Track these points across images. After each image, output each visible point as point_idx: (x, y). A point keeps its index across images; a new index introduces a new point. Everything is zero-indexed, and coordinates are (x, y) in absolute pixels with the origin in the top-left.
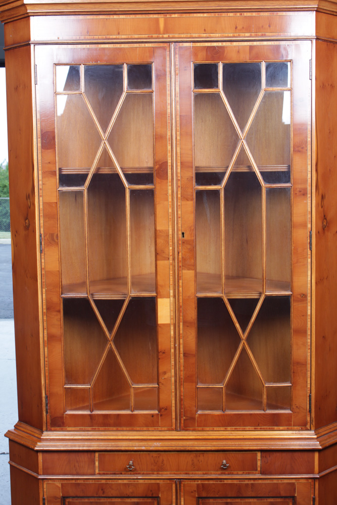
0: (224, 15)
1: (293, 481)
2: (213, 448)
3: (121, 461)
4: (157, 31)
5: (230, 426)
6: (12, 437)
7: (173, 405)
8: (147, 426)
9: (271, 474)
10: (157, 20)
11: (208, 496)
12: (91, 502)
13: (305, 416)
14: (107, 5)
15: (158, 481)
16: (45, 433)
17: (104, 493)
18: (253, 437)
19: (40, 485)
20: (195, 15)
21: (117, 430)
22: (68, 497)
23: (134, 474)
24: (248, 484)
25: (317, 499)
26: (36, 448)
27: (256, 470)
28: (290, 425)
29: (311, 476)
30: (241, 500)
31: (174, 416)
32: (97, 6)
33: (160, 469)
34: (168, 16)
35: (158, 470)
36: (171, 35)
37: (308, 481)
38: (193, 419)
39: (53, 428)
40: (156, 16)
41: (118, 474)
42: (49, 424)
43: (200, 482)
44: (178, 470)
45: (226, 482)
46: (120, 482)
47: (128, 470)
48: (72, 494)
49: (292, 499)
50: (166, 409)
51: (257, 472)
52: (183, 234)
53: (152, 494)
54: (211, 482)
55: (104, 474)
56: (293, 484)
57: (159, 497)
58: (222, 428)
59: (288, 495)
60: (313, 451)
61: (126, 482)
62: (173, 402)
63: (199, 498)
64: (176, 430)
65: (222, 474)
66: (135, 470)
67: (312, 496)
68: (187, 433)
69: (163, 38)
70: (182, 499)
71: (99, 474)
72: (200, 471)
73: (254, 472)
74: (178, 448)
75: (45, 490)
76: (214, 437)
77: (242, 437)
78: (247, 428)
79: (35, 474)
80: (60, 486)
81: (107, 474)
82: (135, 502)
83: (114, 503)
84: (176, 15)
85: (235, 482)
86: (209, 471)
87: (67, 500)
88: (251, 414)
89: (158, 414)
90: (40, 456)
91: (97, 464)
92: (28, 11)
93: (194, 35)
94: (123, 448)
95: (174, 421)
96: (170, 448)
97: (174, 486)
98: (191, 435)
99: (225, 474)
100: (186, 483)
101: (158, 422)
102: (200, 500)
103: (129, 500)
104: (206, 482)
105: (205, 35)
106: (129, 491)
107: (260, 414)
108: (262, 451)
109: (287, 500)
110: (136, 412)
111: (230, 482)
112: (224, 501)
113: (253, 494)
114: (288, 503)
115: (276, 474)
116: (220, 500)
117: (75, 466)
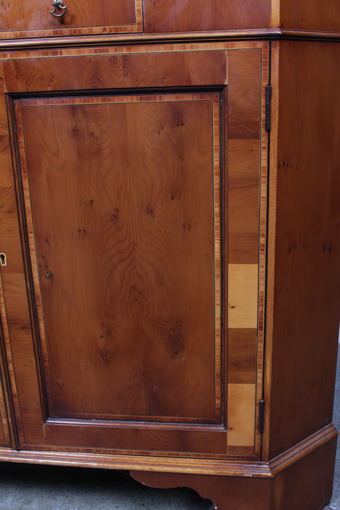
1: (220, 47)
11: (31, 89)
24: (115, 57)
25: (276, 92)
27: (133, 21)
29: (263, 31)
30: (104, 100)
37: (254, 45)
43: (9, 57)
49: (218, 94)
54: (34, 56)
56: (220, 54)
59: (209, 83)
63: (12, 95)
65: (56, 35)
67: (265, 83)
73: (129, 27)
99: (63, 35)
102: (16, 102)
104: (22, 56)
109: (208, 97)
112: (68, 101)
113: (128, 83)
114: (209, 106)
115: (178, 31)
116: (56, 102)
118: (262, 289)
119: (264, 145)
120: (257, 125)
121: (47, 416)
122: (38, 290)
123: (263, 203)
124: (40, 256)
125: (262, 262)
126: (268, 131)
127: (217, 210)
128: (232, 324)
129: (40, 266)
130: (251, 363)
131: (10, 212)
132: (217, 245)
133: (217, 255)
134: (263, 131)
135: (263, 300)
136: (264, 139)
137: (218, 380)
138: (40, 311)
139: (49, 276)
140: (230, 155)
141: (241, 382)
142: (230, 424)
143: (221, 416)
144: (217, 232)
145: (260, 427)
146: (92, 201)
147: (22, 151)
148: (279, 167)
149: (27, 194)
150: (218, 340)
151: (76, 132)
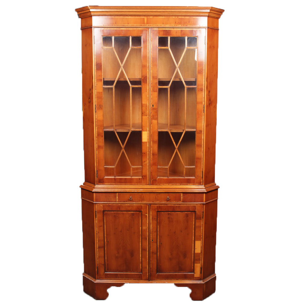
0: (171, 17)
1: (195, 205)
2: (164, 192)
3: (127, 196)
4: (144, 23)
5: (171, 183)
6: (82, 187)
7: (148, 175)
8: (137, 183)
9: (186, 202)
10: (144, 19)
11: (161, 211)
12: (115, 213)
13: (201, 180)
14: (124, 12)
15: (141, 205)
16: (96, 185)
17: (120, 209)
18: (179, 188)
19: (94, 206)
20: (159, 17)
21: (125, 185)
22: (105, 211)
23: (132, 202)
24: (177, 206)
25: (204, 212)
26: (93, 191)
27: (181, 200)
28: (194, 183)
29: (202, 203)
30: (174, 212)
31: (148, 179)
32: (120, 13)
33: (143, 200)
34: (148, 17)
36: (149, 25)
37: (201, 205)
38: (156, 180)
39: (99, 184)
40: (143, 17)
41: (125, 202)
42: (98, 182)
43: (158, 205)
44: (150, 200)
45: (168, 205)
46: (126, 205)
47: (130, 200)
48: (107, 209)
50: (145, 176)
52: (153, 105)
53: (139, 210)
54: (163, 205)
55: (120, 202)
56: (195, 206)
57: (141, 211)
58: (167, 184)
59: (193, 210)
60: (203, 193)
61: (128, 205)
62: (148, 173)
63: (158, 211)
64: (149, 185)
65: (167, 202)
66: (132, 200)
67: (202, 211)
68: (153, 186)
69: (146, 26)
70: (151, 212)
71: (118, 201)
72: (158, 201)
74: (150, 191)
75: (96, 208)
76: (164, 188)
77: (175, 188)
78: (177, 184)
79: (92, 202)
80: (102, 206)
81: (121, 202)
82: (132, 213)
83: (124, 213)
84: (152, 17)
85: (172, 205)
86: (162, 201)
87: (105, 212)
88: (179, 179)
89: (141, 178)
90: (94, 194)
91: (117, 197)
92: (92, 14)
93: (159, 25)
94: (128, 191)
95: (148, 181)
96: (147, 191)
97: (148, 206)
98: (155, 187)
99: (168, 202)
100: (153, 205)
101: (142, 181)
102: (158, 212)
103: (130, 212)
104: (161, 205)
105: (163, 25)
106: (129, 209)
107: (183, 179)
108: (183, 193)
109: (193, 213)
110: (133, 177)
111: (170, 205)
112: (168, 213)
113: (179, 210)
115: (188, 202)
116: (166, 213)
117: (108, 198)
118: (202, 245)
119: (202, 220)
120: (201, 217)
121: (157, 272)
122: (158, 246)
123: (202, 230)
124: (159, 240)
125: (202, 240)
126: (203, 218)
127: (193, 231)
128: (196, 252)
129: (159, 242)
130: (199, 260)
131: (155, 232)
132: (193, 238)
133: (193, 239)
134: (202, 218)
135: (202, 247)
136: (202, 219)
137: (193, 263)
138: (158, 250)
139: (161, 244)
140: (196, 223)
141: (197, 263)
142: (195, 272)
143: (193, 271)
144: (193, 235)
145: (201, 273)
146: (171, 230)
147: (158, 221)
148: (205, 224)
149: (158, 228)
150: (193, 255)
151: (169, 218)
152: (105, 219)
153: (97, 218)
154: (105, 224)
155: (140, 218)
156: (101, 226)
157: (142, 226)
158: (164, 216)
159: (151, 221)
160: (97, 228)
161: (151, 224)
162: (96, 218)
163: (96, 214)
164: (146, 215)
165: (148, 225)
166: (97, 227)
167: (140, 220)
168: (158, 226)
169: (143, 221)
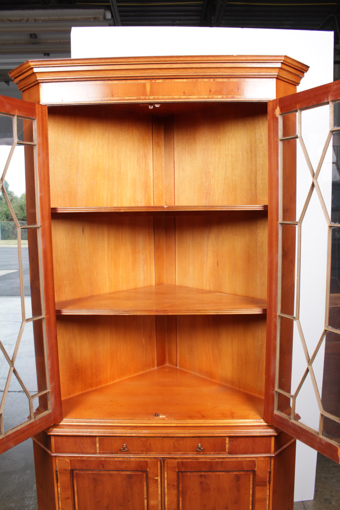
0: (200, 80)
1: (254, 459)
2: (191, 435)
3: (117, 444)
4: (145, 94)
9: (236, 454)
10: (144, 85)
11: (187, 470)
12: (94, 474)
14: (102, 72)
15: (146, 460)
17: (103, 467)
18: (222, 425)
19: (54, 460)
20: (176, 80)
22: (75, 470)
23: (127, 453)
24: (218, 462)
26: (51, 433)
27: (225, 451)
29: (268, 455)
30: (212, 473)
32: (94, 73)
33: (148, 450)
34: (153, 81)
35: (146, 451)
36: (156, 97)
37: (266, 459)
40: (143, 81)
41: (114, 453)
43: (179, 460)
44: (162, 451)
45: (200, 460)
46: (116, 459)
47: (122, 451)
48: (78, 467)
49: (252, 472)
51: (226, 452)
53: (142, 469)
54: (189, 460)
55: (103, 453)
56: (254, 461)
57: (147, 471)
59: (250, 469)
60: (271, 436)
61: (120, 459)
65: (197, 454)
66: (128, 450)
67: (269, 470)
69: (149, 99)
70: (166, 473)
71: (100, 453)
72: (180, 451)
73: (223, 452)
74: (162, 435)
75: (57, 464)
76: (191, 425)
77: (213, 425)
79: (49, 452)
80: (69, 461)
81: (106, 453)
82: (128, 474)
83: (112, 474)
84: (160, 81)
85: (208, 460)
86: (187, 451)
87: (75, 472)
90: (53, 439)
91: (98, 445)
92: (38, 79)
93: (175, 97)
94: (118, 435)
96: (156, 435)
97: (159, 463)
98: (173, 423)
99: (200, 454)
100: (169, 461)
102: (180, 473)
103: (123, 473)
104: (185, 460)
105: (184, 97)
106: (123, 466)
108: (230, 437)
109: (249, 473)
111: (203, 460)
112: (199, 474)
113: (222, 469)
114: (249, 475)
115: (240, 454)
116: (195, 474)
117: (80, 447)
119: (268, 488)
120: (266, 482)
123: (267, 506)
126: (269, 483)
127: (251, 507)
131: (174, 509)
134: (268, 484)
136: (268, 486)
140: (256, 492)
146: (205, 505)
147: (181, 489)
148: (273, 494)
149: (181, 502)
151: (201, 483)
152: (75, 485)
153: (59, 484)
154: (76, 493)
155: (145, 483)
156: (68, 498)
157: (148, 499)
158: (193, 481)
159: (166, 490)
160: (60, 502)
161: (166, 496)
162: (57, 482)
163: (57, 476)
164: (157, 478)
165: (160, 497)
166: (60, 499)
167: (145, 488)
168: (181, 499)
169: (151, 490)
